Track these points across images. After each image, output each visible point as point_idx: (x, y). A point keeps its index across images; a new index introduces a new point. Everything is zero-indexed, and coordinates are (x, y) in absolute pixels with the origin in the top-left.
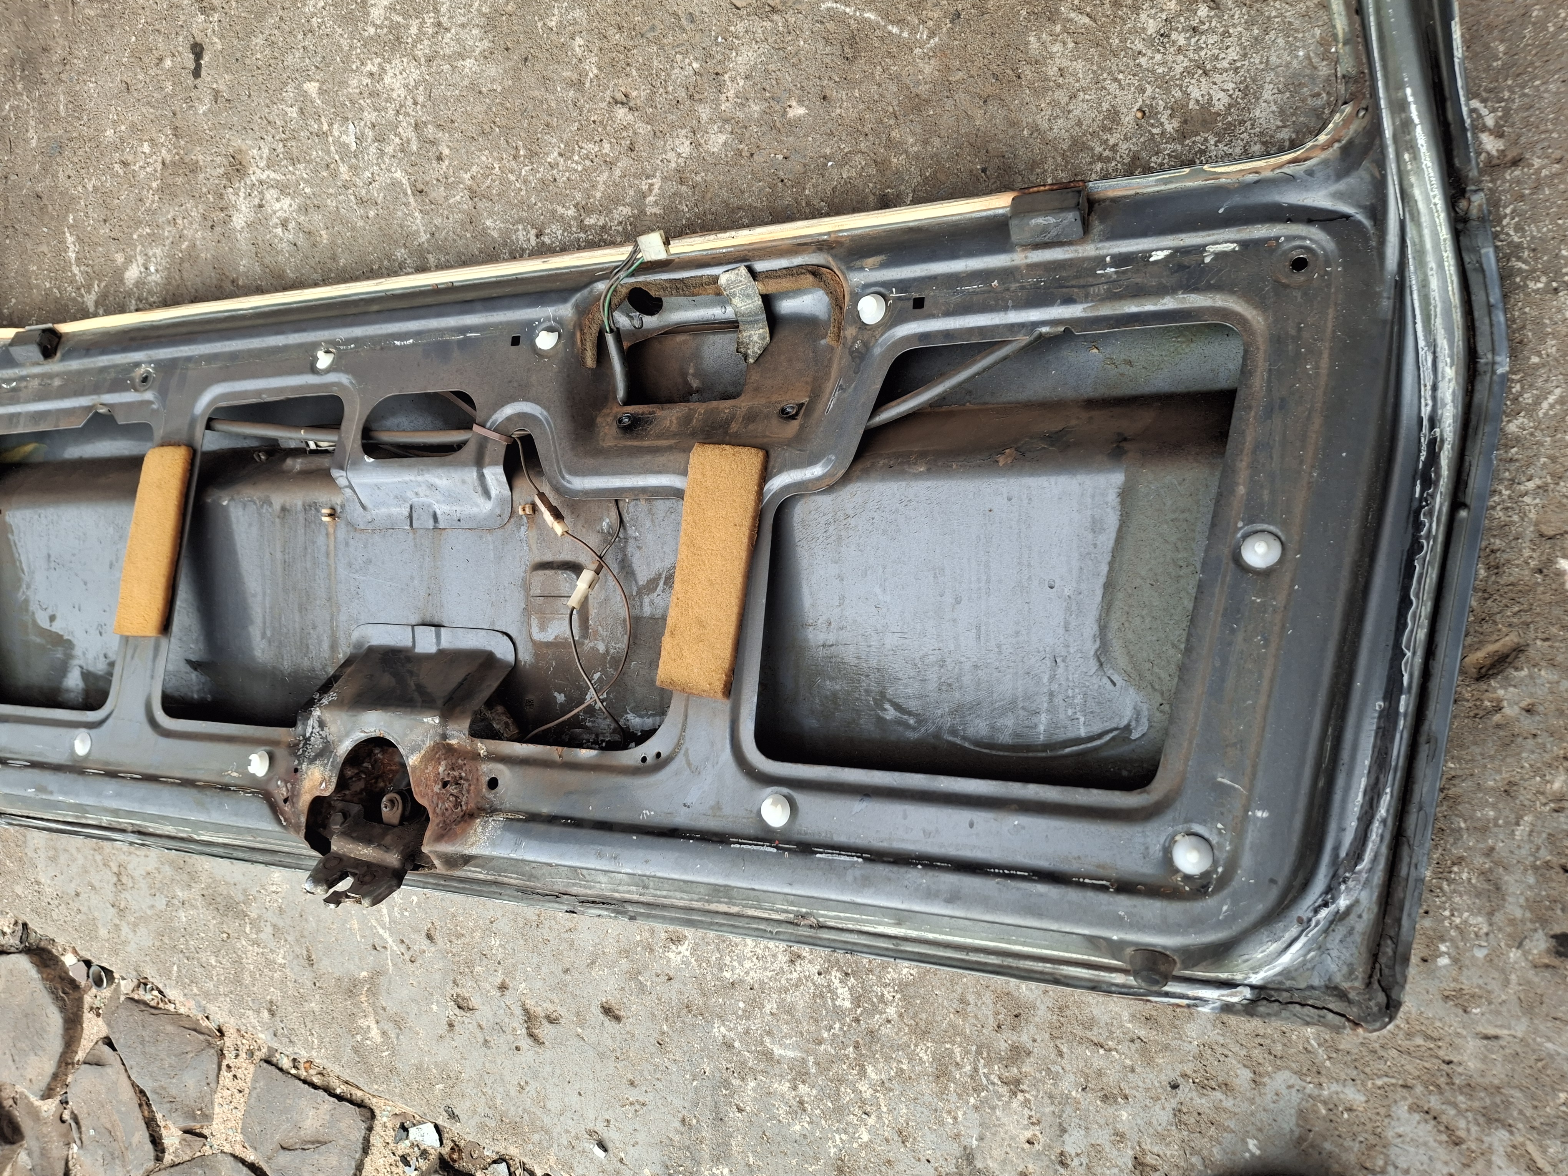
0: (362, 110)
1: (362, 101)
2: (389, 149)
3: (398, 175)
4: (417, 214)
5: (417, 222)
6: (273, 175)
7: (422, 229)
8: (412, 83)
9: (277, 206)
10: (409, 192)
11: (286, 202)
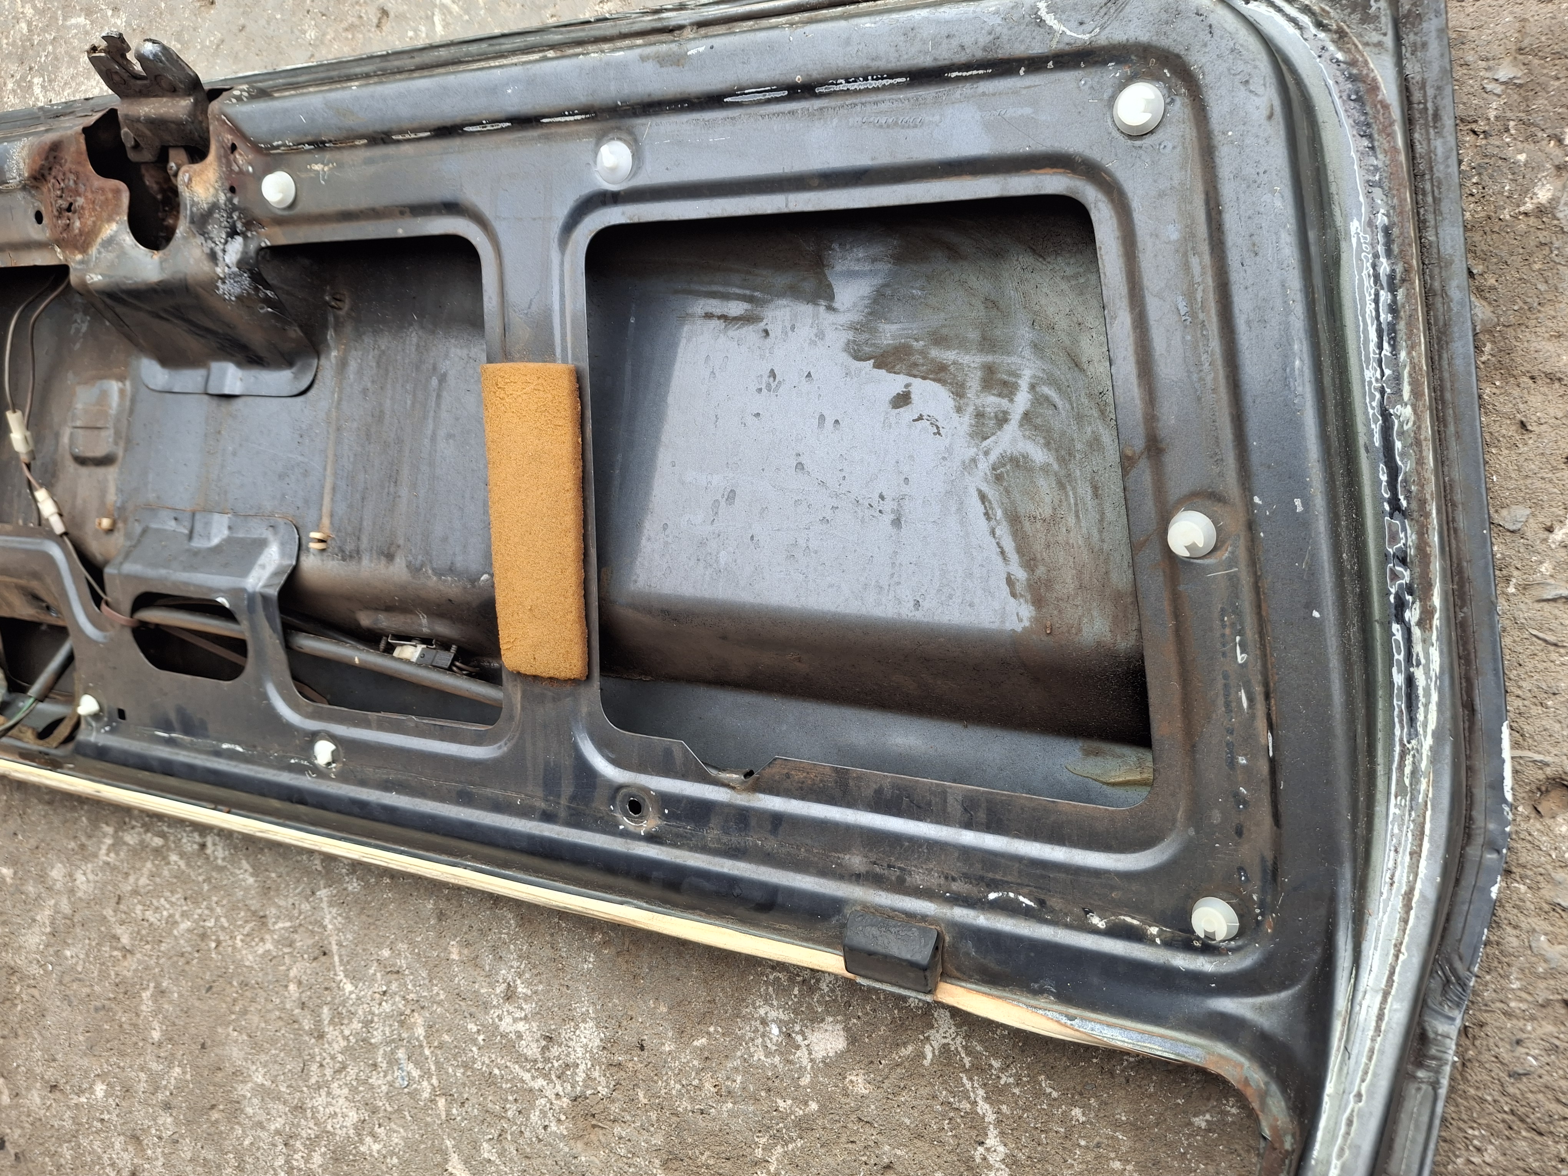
0: (389, 1097)
1: (389, 1109)
2: (356, 1025)
3: (349, 987)
4: (330, 927)
5: (331, 918)
6: (527, 1076)
7: (324, 905)
8: (323, 1092)
9: (521, 1026)
10: (336, 959)
11: (506, 1025)
